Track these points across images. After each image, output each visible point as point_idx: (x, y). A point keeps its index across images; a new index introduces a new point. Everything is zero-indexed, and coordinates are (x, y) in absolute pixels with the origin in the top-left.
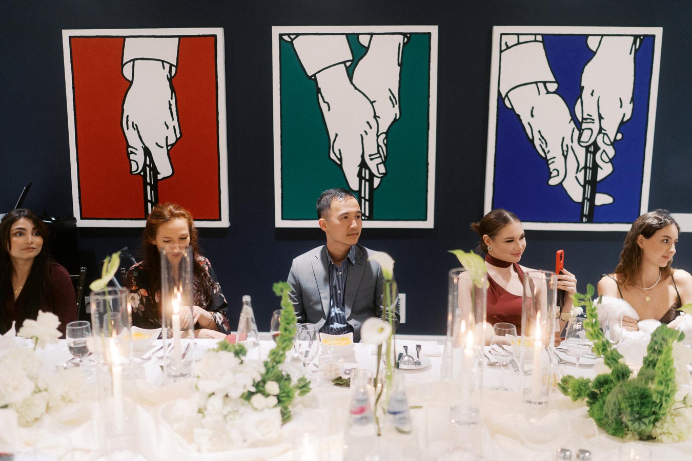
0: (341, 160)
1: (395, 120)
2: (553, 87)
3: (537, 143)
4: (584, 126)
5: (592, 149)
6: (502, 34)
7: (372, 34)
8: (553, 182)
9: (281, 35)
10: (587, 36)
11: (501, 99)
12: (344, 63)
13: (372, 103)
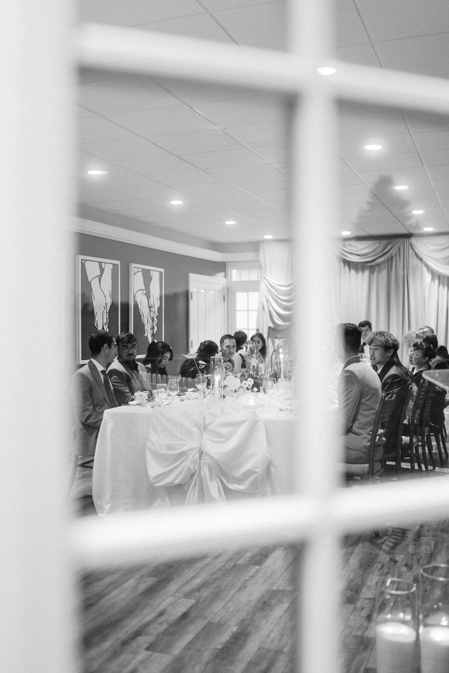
0: (97, 326)
1: (111, 306)
2: (145, 292)
3: (142, 317)
4: (151, 309)
5: (153, 321)
6: (134, 267)
7: (105, 263)
8: (146, 335)
9: (82, 260)
10: (150, 270)
11: (134, 297)
12: (98, 276)
13: (105, 296)
